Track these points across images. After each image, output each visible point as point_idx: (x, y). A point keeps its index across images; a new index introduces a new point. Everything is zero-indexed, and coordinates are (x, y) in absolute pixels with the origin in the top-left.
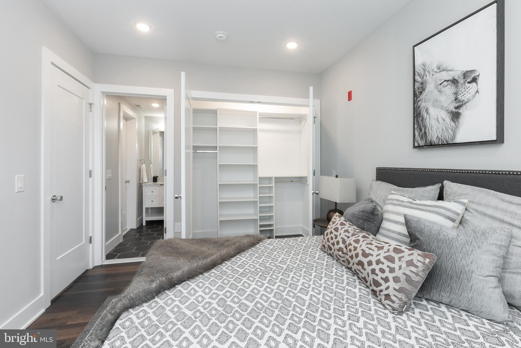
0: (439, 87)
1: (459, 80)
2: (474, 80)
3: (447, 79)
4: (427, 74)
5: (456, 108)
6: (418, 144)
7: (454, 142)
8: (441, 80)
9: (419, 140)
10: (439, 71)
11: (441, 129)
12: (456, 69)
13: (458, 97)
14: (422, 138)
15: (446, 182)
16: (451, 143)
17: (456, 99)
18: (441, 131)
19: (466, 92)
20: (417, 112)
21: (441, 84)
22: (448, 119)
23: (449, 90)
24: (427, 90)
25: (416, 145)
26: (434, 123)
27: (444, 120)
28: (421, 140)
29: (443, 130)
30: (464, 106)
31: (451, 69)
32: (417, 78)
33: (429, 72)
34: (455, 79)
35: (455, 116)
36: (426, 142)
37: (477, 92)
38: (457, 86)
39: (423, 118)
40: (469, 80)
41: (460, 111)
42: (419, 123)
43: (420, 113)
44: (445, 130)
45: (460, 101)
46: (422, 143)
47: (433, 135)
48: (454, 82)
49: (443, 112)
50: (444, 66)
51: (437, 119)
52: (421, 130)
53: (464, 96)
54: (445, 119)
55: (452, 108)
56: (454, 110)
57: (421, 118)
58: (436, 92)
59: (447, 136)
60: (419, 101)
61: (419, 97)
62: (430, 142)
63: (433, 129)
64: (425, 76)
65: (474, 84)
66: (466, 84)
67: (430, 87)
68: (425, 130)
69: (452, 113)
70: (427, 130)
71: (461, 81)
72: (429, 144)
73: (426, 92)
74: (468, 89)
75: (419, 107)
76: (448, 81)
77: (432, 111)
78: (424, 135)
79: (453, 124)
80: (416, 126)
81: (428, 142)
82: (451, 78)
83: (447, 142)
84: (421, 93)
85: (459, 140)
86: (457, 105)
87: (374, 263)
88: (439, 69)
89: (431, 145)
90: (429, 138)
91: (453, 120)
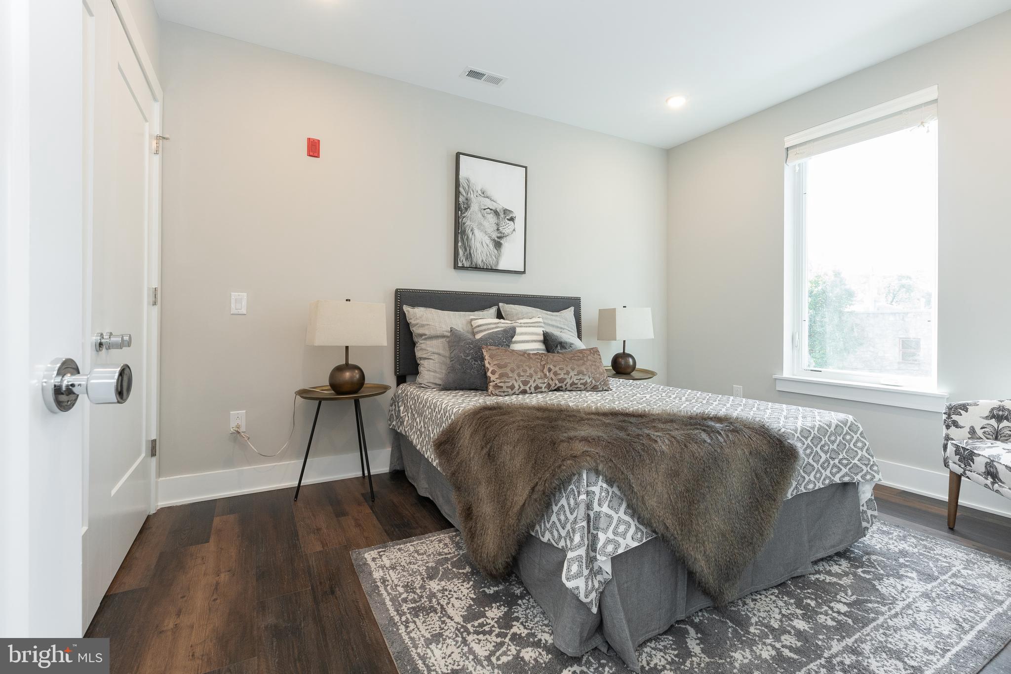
0: (483, 211)
1: (500, 214)
2: (512, 219)
3: (490, 208)
4: (472, 192)
5: (499, 238)
6: (463, 264)
7: (497, 268)
8: (485, 206)
9: (464, 260)
10: (483, 195)
11: (485, 253)
12: (498, 202)
13: (500, 228)
14: (467, 259)
15: (501, 304)
16: (494, 268)
17: (498, 230)
18: (485, 256)
19: (506, 227)
20: (461, 228)
21: (485, 209)
22: (491, 246)
23: (492, 218)
24: (472, 208)
25: (460, 265)
26: (478, 245)
27: (488, 246)
28: (466, 260)
29: (487, 255)
30: (505, 238)
31: (495, 200)
32: (461, 189)
33: (473, 191)
34: (497, 211)
35: (498, 245)
36: (472, 263)
37: (514, 230)
38: (498, 218)
39: (468, 237)
40: (508, 218)
41: (501, 241)
42: (464, 241)
43: (465, 231)
44: (489, 255)
45: (501, 233)
46: (467, 264)
47: (478, 258)
48: (496, 213)
49: (487, 237)
50: (489, 193)
51: (482, 243)
52: (466, 250)
53: (505, 229)
54: (489, 244)
55: (495, 235)
56: (496, 239)
57: (466, 237)
58: (480, 215)
59: (491, 262)
60: (464, 217)
61: (464, 213)
62: (476, 264)
63: (478, 251)
64: (469, 193)
65: (511, 223)
66: (506, 220)
67: (474, 207)
68: (470, 250)
69: (494, 240)
70: (472, 251)
71: (502, 215)
72: (475, 266)
73: (471, 210)
74: (507, 226)
75: (464, 224)
76: (491, 210)
77: (476, 231)
78: (469, 256)
79: (496, 251)
80: (460, 244)
81: (473, 263)
82: (494, 209)
83: (491, 267)
84: (466, 209)
85: (500, 267)
86: (499, 235)
87: (570, 370)
88: (483, 193)
89: (476, 268)
90: (475, 260)
91: (496, 248)
